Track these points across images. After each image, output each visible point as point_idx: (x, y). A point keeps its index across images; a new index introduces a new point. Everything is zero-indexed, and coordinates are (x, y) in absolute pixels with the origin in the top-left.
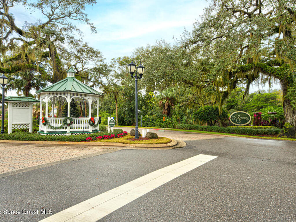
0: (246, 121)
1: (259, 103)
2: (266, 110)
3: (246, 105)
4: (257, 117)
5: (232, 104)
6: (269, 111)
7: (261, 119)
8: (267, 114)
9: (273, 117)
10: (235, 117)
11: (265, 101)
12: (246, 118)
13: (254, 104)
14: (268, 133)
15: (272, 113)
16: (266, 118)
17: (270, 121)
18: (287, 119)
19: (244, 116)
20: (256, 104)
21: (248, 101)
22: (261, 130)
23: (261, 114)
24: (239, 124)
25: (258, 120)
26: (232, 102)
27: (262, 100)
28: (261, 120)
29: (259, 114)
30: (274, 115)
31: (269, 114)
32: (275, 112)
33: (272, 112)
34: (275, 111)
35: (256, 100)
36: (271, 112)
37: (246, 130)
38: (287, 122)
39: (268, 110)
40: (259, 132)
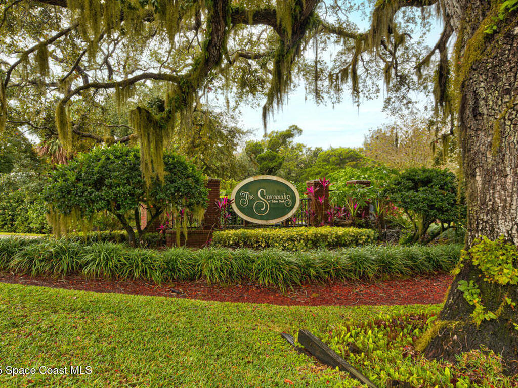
0: (284, 209)
1: (327, 167)
2: (342, 177)
3: (306, 172)
4: (317, 195)
5: (271, 165)
6: (350, 178)
7: (327, 201)
8: (345, 185)
9: (363, 195)
10: (248, 196)
11: (339, 164)
12: (284, 199)
13: (319, 169)
14: (350, 271)
15: (357, 183)
16: (342, 197)
17: (354, 209)
18: (494, 210)
19: (279, 193)
20: (323, 168)
21: (309, 163)
22: (323, 260)
23: (327, 187)
24: (261, 218)
25: (319, 205)
26: (271, 160)
27: (334, 162)
28: (327, 206)
29: (321, 186)
30: (365, 190)
31: (350, 186)
32: (365, 180)
33: (357, 180)
34: (366, 176)
35: (324, 161)
36: (354, 180)
37: (253, 262)
38: (492, 233)
39: (346, 174)
40: (313, 272)
